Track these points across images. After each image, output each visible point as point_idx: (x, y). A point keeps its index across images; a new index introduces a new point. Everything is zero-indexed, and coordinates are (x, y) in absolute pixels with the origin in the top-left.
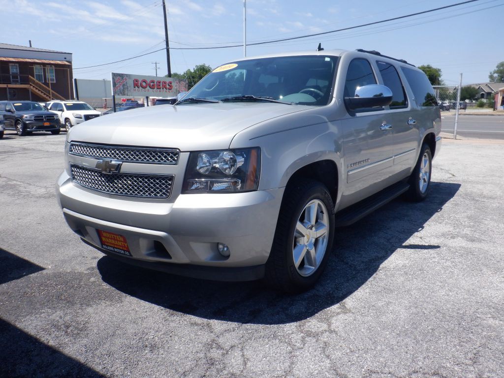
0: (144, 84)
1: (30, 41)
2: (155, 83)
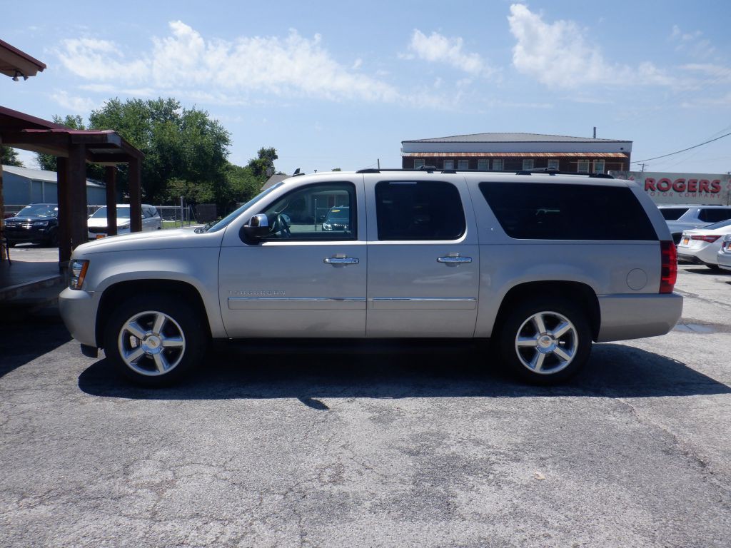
0: (664, 185)
1: (595, 128)
2: (686, 183)
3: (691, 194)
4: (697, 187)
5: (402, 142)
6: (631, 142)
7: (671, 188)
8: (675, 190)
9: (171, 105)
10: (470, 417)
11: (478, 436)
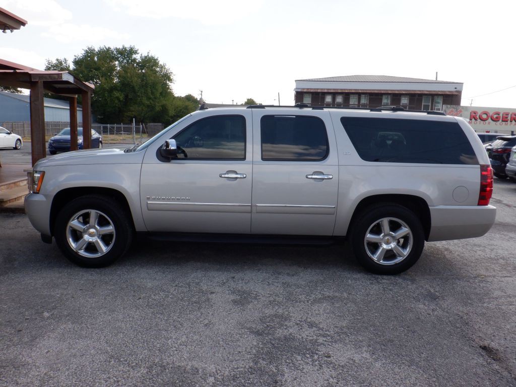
0: (484, 116)
2: (501, 115)
3: (504, 123)
4: (509, 118)
5: (296, 81)
6: (463, 83)
7: (490, 119)
8: (492, 120)
9: (132, 51)
10: (310, 302)
11: (313, 319)
